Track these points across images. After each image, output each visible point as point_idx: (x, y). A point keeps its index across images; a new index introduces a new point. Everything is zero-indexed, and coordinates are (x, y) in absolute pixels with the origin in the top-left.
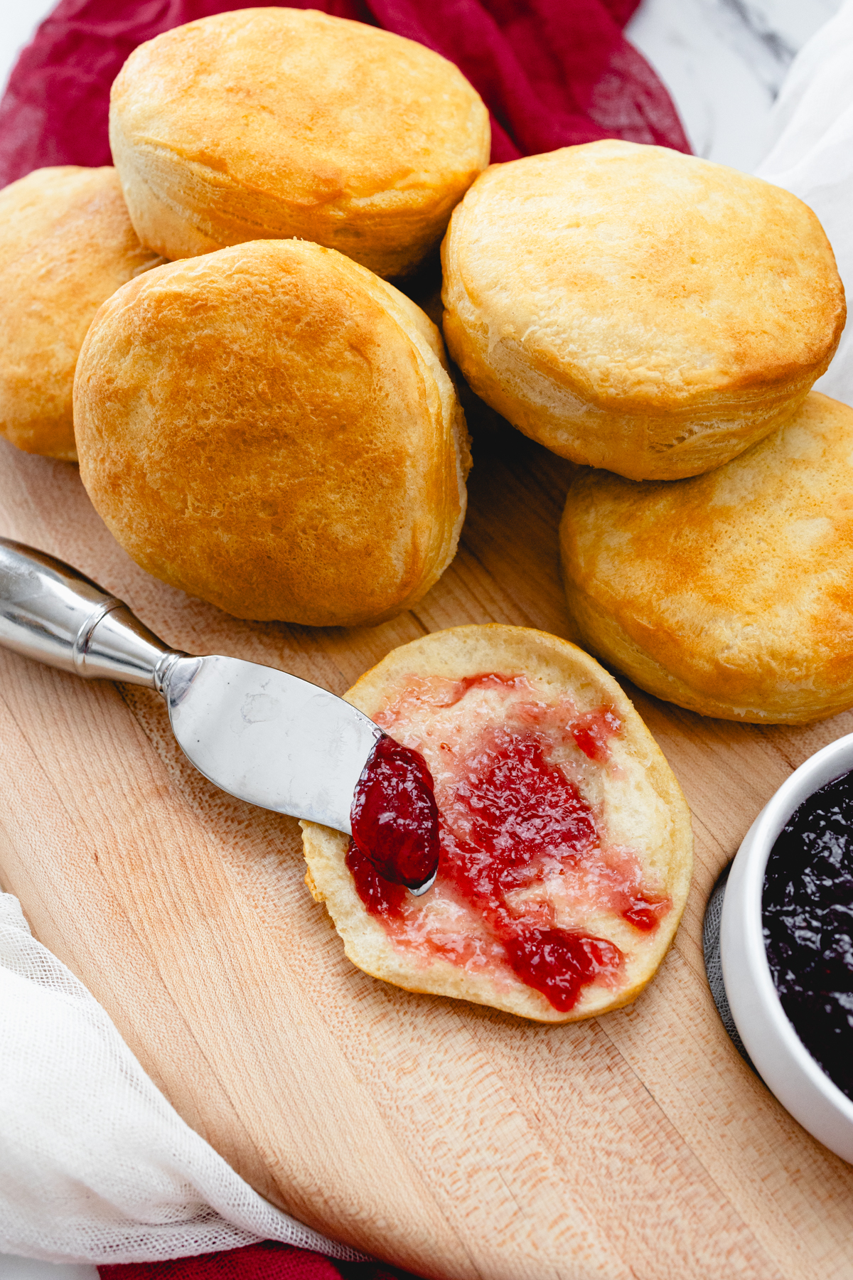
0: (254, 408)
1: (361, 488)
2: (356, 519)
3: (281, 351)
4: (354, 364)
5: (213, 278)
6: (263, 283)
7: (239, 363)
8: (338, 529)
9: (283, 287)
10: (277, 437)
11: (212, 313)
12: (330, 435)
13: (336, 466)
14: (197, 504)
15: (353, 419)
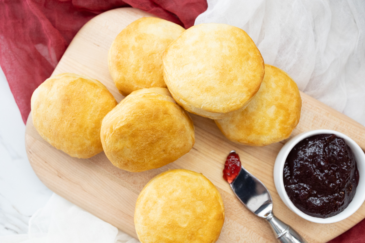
0: (152, 137)
1: (179, 137)
2: (180, 142)
3: (152, 124)
4: (167, 117)
5: (128, 119)
6: (140, 113)
7: (144, 131)
8: (178, 146)
9: (145, 112)
10: (159, 139)
11: (133, 126)
12: (169, 132)
13: (173, 136)
14: (147, 159)
15: (172, 126)
